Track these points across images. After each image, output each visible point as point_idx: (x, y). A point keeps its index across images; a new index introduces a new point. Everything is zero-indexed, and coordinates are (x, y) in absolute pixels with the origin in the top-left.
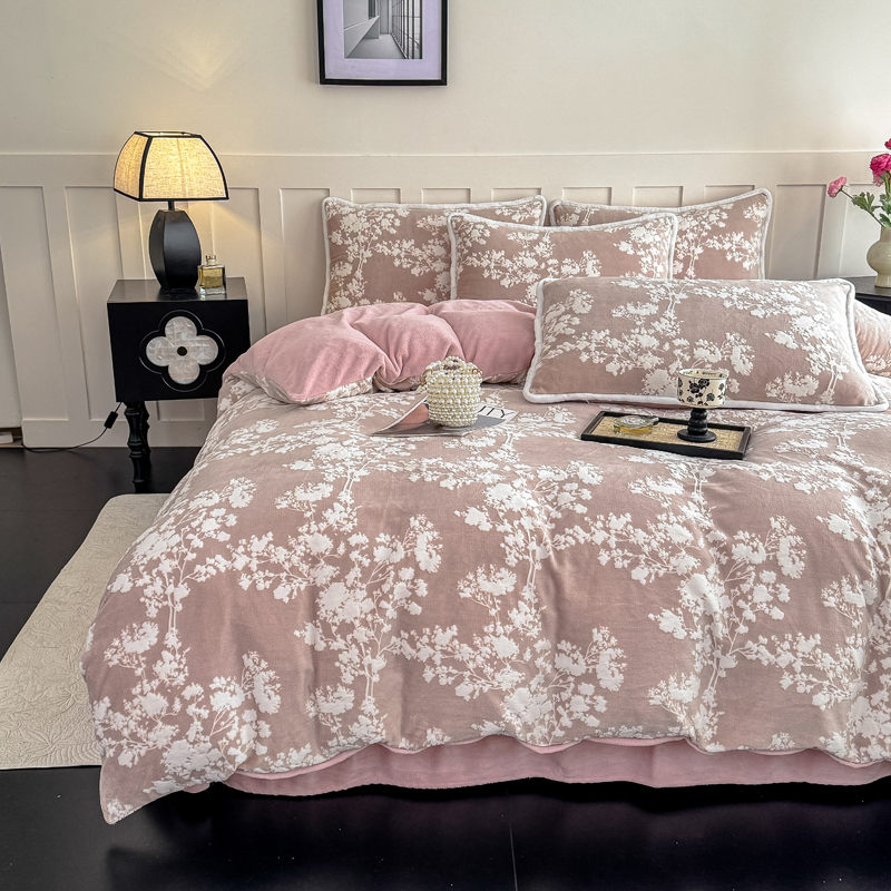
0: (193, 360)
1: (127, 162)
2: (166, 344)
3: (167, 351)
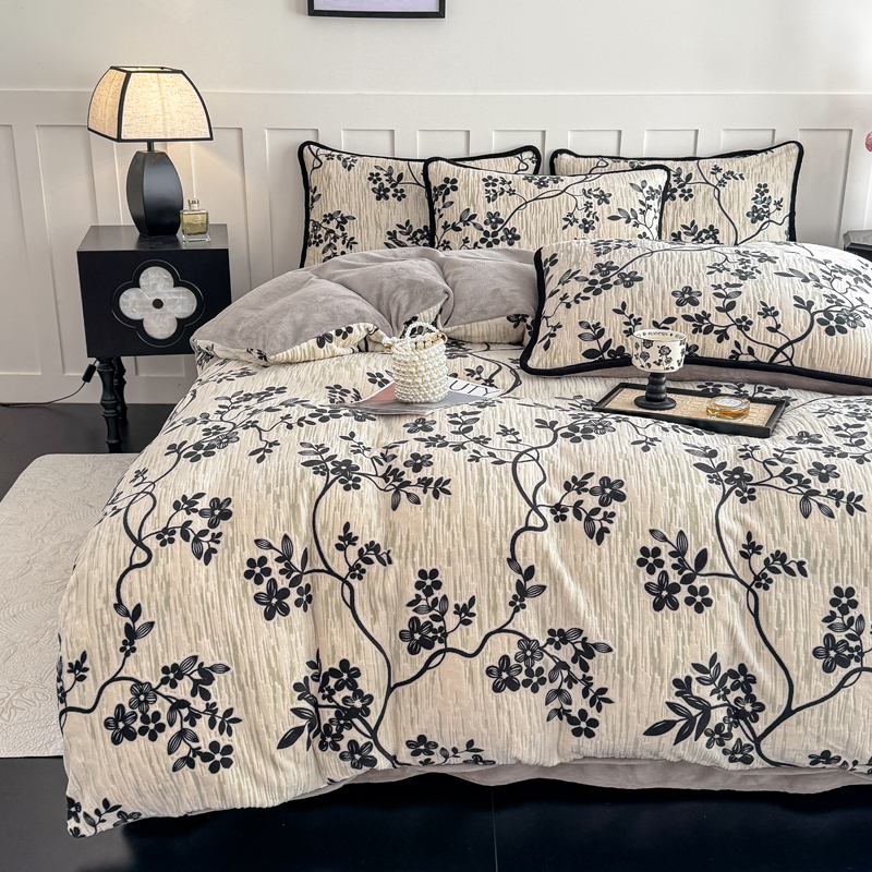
0: (169, 314)
1: (103, 99)
2: (140, 296)
3: (143, 303)
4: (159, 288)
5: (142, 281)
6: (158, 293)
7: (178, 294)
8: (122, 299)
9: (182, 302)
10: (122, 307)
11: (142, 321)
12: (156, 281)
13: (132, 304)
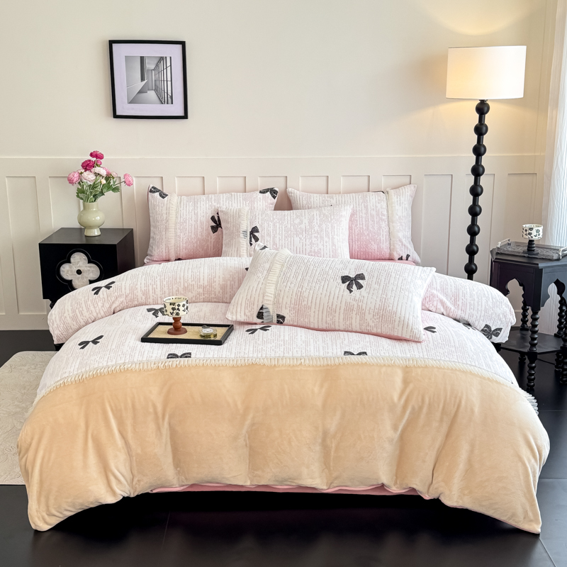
0: (85, 277)
2: (71, 267)
3: (72, 271)
4: (81, 264)
5: (72, 260)
6: (79, 267)
7: (90, 267)
8: (62, 269)
9: (93, 271)
10: (62, 273)
11: (71, 281)
12: (79, 260)
13: (67, 271)
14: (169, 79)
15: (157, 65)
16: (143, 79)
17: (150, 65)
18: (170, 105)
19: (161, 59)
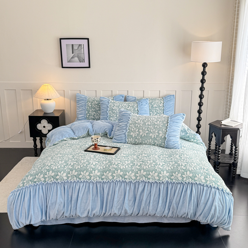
0: (47, 129)
2: (41, 125)
3: (41, 127)
4: (45, 124)
5: (41, 122)
6: (45, 125)
8: (37, 126)
9: (50, 126)
10: (37, 127)
11: (41, 130)
12: (44, 122)
13: (39, 127)
14: (83, 53)
15: (78, 48)
16: (73, 53)
17: (76, 48)
18: (83, 63)
19: (80, 45)
